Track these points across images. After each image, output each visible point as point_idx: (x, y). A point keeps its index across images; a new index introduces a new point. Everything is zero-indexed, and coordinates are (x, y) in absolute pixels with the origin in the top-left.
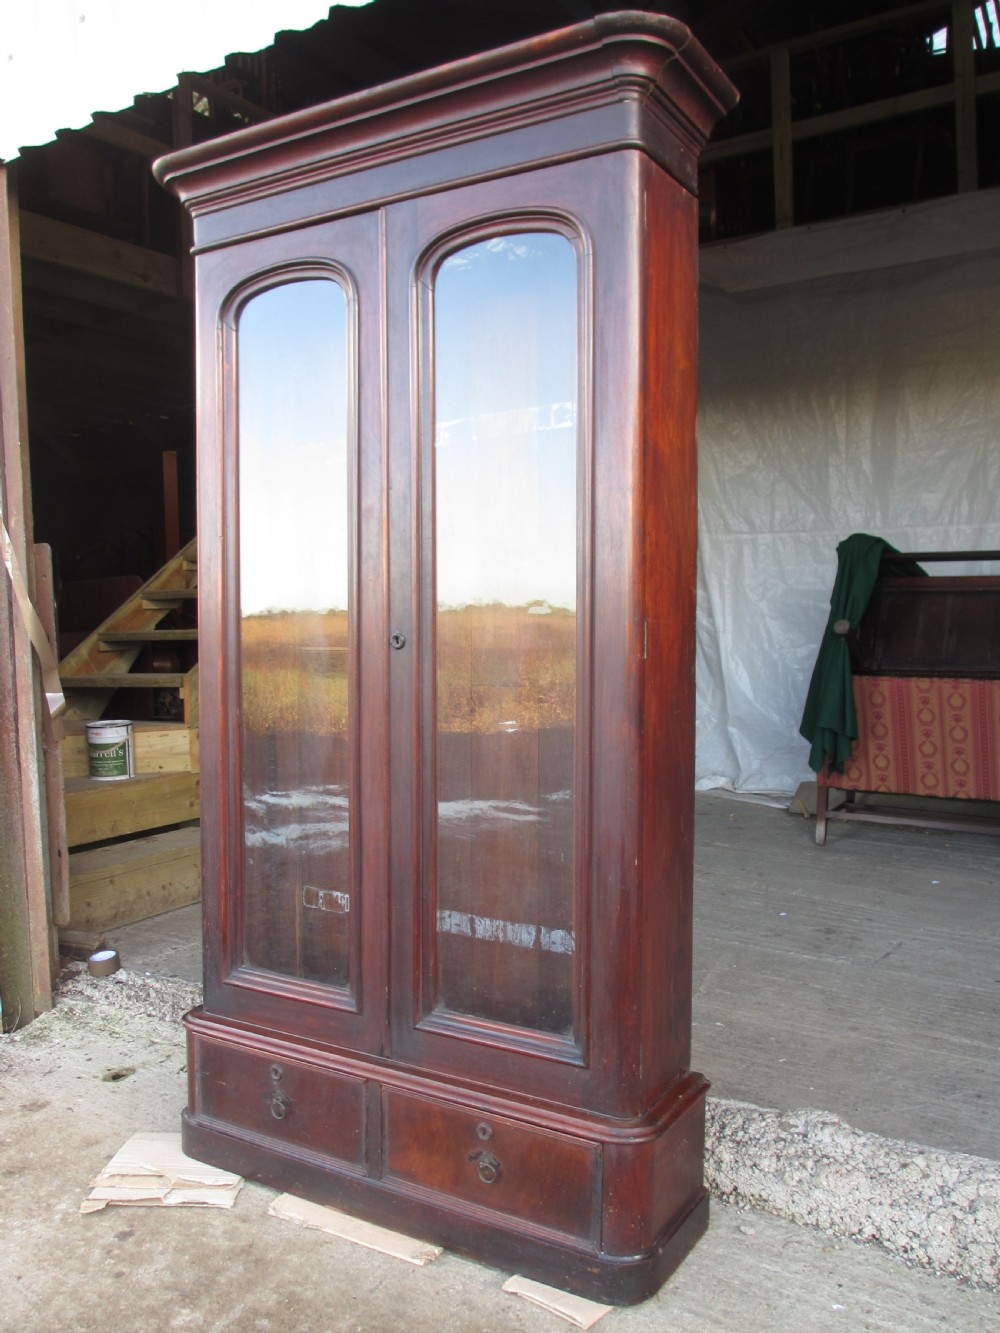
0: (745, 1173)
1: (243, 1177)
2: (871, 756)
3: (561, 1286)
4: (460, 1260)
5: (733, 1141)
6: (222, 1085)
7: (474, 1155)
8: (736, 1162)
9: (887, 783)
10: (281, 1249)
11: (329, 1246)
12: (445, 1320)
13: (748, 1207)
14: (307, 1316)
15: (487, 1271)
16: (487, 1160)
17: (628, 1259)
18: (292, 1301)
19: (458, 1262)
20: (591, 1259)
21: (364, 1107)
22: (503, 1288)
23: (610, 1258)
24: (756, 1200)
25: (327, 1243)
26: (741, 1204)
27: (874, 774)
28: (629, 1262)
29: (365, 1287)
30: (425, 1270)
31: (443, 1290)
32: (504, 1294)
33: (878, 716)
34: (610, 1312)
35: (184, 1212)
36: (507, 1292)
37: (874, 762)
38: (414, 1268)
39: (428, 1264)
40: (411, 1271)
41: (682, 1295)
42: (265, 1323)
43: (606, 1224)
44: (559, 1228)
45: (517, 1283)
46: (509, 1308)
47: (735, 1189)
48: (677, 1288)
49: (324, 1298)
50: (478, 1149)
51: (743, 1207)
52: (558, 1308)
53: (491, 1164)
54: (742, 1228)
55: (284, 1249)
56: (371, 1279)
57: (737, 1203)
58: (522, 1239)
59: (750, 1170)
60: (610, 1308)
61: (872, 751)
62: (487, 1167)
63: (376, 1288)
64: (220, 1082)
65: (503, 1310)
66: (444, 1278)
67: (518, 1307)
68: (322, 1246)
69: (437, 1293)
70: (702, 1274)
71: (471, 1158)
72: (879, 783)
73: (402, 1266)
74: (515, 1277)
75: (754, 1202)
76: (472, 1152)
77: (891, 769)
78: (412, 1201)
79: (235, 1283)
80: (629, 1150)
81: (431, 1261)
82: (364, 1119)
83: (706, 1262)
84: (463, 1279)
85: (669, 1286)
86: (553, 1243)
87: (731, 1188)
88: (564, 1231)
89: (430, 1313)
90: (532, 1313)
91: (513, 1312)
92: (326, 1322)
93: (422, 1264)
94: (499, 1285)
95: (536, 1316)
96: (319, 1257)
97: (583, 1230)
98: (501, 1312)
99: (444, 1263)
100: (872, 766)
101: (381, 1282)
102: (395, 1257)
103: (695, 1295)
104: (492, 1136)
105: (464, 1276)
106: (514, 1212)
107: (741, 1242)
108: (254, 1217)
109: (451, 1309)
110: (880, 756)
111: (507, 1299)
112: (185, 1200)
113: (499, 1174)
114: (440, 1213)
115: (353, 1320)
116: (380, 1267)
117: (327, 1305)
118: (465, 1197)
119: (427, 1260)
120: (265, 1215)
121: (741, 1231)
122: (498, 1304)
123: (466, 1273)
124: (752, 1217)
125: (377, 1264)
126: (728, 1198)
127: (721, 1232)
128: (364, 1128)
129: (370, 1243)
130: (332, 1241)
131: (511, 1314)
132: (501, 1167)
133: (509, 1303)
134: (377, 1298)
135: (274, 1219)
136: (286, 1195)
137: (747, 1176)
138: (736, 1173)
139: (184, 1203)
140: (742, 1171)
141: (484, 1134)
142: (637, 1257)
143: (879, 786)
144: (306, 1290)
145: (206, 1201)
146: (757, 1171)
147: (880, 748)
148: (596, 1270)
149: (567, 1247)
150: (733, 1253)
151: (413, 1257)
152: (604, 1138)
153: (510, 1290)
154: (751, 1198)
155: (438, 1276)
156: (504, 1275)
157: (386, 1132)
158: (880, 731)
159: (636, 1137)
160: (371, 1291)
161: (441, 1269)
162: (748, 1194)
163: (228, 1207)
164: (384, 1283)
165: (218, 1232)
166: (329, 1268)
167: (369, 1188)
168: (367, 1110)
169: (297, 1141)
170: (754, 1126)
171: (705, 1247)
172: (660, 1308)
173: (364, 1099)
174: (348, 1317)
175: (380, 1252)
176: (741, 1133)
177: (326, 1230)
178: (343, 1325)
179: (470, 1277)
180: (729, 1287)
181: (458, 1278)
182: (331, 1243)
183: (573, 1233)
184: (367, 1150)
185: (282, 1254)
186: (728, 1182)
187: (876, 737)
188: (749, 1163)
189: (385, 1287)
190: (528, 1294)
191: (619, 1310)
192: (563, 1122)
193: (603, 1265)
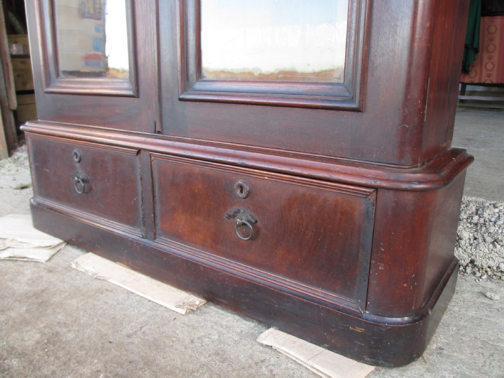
0: (484, 249)
1: (65, 241)
2: (484, 63)
3: (319, 342)
4: (221, 311)
5: (471, 223)
6: (46, 172)
7: (231, 214)
8: (475, 239)
9: (491, 78)
10: (67, 294)
11: (108, 293)
12: (193, 372)
13: (485, 277)
14: (58, 358)
15: (244, 322)
16: (244, 218)
17: (399, 320)
18: (52, 341)
19: (218, 313)
20: (356, 319)
21: (139, 177)
22: (258, 340)
23: (375, 318)
24: (493, 271)
25: (107, 290)
26: (478, 274)
27: (484, 73)
28: (398, 323)
29: (125, 332)
30: (186, 319)
31: (199, 339)
32: (258, 346)
33: (491, 40)
34: (372, 372)
35: (10, 264)
36: (262, 345)
37: (485, 67)
38: (175, 317)
39: (189, 313)
40: (172, 318)
41: (448, 356)
42: (15, 362)
43: (374, 282)
44: (319, 286)
45: (273, 337)
46: (262, 361)
47: (472, 262)
48: (441, 349)
49: (82, 341)
50: (235, 208)
51: (481, 277)
52: (316, 366)
53: (248, 221)
54: (488, 294)
55: (70, 295)
56: (133, 324)
57: (474, 274)
58: (279, 295)
59: (491, 246)
60: (373, 368)
61: (485, 60)
62: (244, 224)
63: (135, 333)
64: (45, 170)
65: (256, 364)
66: (202, 327)
67: (273, 361)
68: (102, 293)
69: (192, 342)
70: (463, 335)
71: (230, 217)
72: (487, 78)
73: (166, 314)
74: (272, 330)
75: (490, 273)
76: (230, 211)
77: (495, 70)
78: (178, 258)
79: (11, 322)
80: (409, 197)
81: (193, 310)
82: (140, 188)
83: (461, 323)
84: (220, 329)
85: (432, 346)
86: (312, 299)
87: (468, 261)
88: (324, 288)
89: (179, 363)
90: (287, 369)
91: (267, 367)
92: (72, 366)
93: (184, 313)
94: (254, 337)
95: (291, 372)
96: (96, 303)
97: (346, 288)
98: (253, 365)
99: (205, 313)
100: (484, 69)
101: (141, 328)
102: (162, 306)
103: (463, 357)
104: (249, 194)
105: (222, 326)
106: (272, 269)
107: (490, 306)
108: (60, 269)
109: (202, 359)
110: (490, 63)
111: (261, 352)
112: (12, 255)
113: (257, 231)
114: (202, 269)
115: (100, 366)
116: (145, 313)
117: (82, 348)
118: (224, 254)
119: (188, 309)
120: (69, 269)
121: (486, 296)
122: (251, 357)
123: (224, 323)
124: (490, 285)
125: (144, 310)
126: (465, 268)
127: (467, 296)
128: (140, 196)
129: (143, 293)
130: (113, 289)
131: (264, 369)
132: (259, 224)
133: (263, 356)
134: (132, 343)
135: (75, 270)
136: (90, 254)
137: (486, 250)
138: (475, 248)
139: (10, 257)
140: (482, 247)
141: (241, 192)
142: (406, 318)
143: (486, 81)
144: (69, 331)
145: (27, 256)
146: (498, 246)
147: (490, 58)
148: (359, 330)
149: (326, 304)
150: (487, 316)
151: (177, 307)
152: (378, 183)
153: (265, 343)
154: (488, 269)
155: (196, 325)
156: (260, 326)
157: (157, 198)
158: (491, 48)
159: (420, 182)
160: (129, 336)
161: (201, 319)
162: (485, 266)
163: (44, 261)
164: (143, 330)
165: (25, 279)
166: (100, 312)
167: (145, 248)
168: (141, 179)
169: (95, 211)
170: (488, 211)
171: (456, 309)
172: (428, 370)
173: (139, 170)
174: (96, 361)
175: (149, 301)
176: (476, 218)
177: (111, 281)
178: (87, 370)
179: (227, 327)
180: (496, 350)
181: (215, 327)
182: (111, 291)
183: (334, 291)
184: (144, 215)
185: (66, 298)
186: (466, 256)
187: (488, 51)
188: (489, 239)
189: (144, 332)
190: (284, 349)
191: (383, 370)
192: (327, 170)
193: (367, 325)
